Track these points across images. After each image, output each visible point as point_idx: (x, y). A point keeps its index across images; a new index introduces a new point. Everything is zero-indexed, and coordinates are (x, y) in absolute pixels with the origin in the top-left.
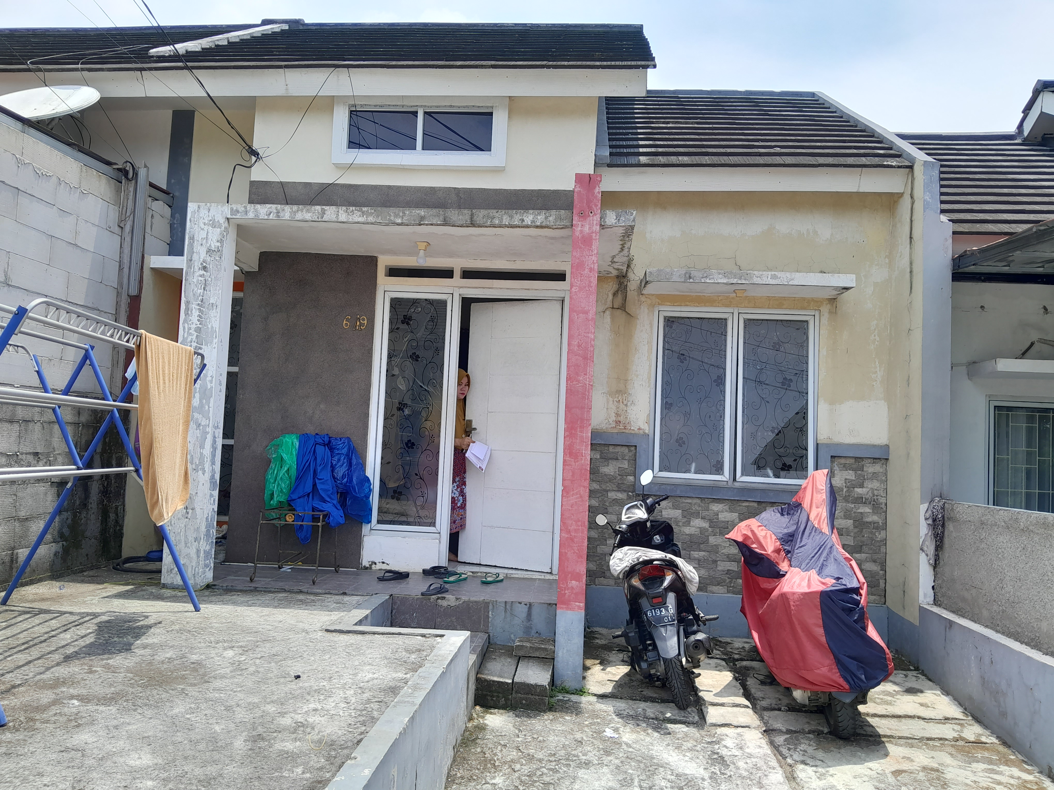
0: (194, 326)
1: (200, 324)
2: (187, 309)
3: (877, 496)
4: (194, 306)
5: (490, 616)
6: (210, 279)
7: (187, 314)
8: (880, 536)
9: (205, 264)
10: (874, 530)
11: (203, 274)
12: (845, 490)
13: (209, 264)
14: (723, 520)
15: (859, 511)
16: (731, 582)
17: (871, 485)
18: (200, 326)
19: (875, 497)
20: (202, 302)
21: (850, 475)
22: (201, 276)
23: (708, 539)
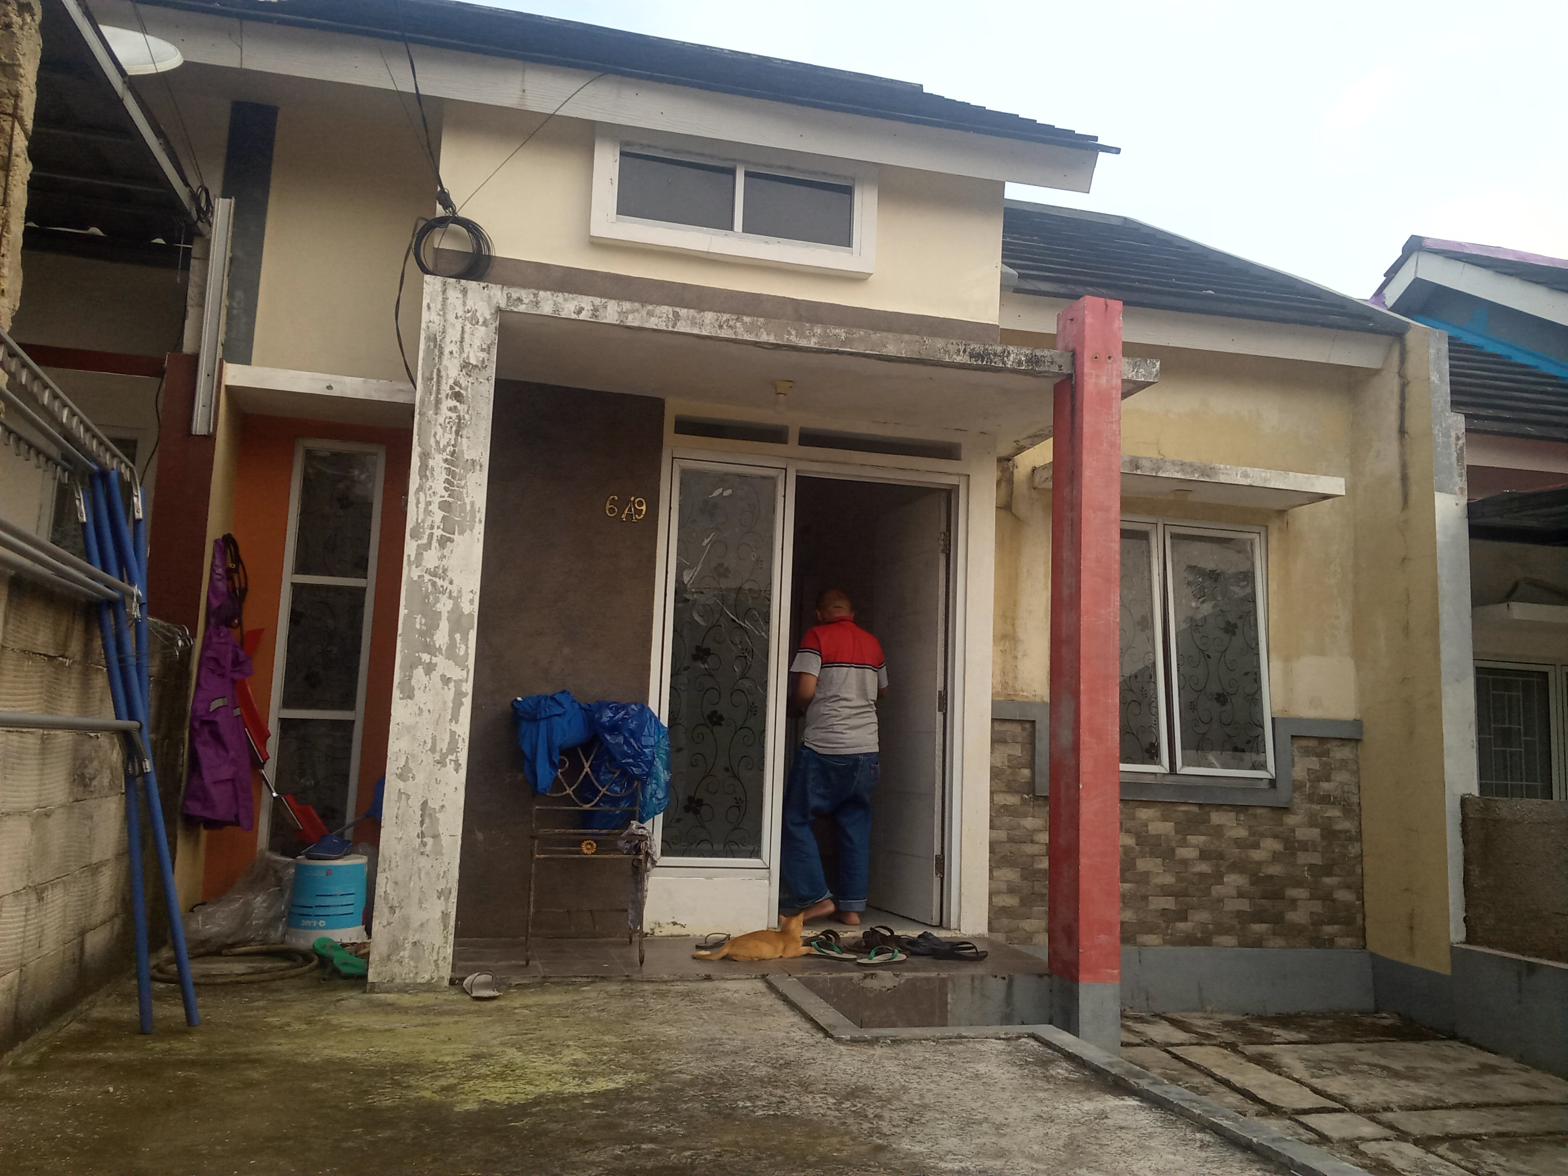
0: (437, 500)
1: (450, 496)
2: (424, 467)
3: (1348, 792)
4: (437, 462)
5: (949, 1000)
6: (467, 417)
7: (423, 476)
8: (1354, 849)
9: (457, 389)
10: (1346, 843)
11: (456, 407)
12: (1308, 785)
13: (466, 390)
14: (1155, 833)
15: (1326, 815)
16: (1167, 928)
17: (1341, 777)
18: (450, 500)
19: (1346, 795)
20: (452, 455)
21: (1314, 763)
22: (450, 409)
23: (1135, 863)
